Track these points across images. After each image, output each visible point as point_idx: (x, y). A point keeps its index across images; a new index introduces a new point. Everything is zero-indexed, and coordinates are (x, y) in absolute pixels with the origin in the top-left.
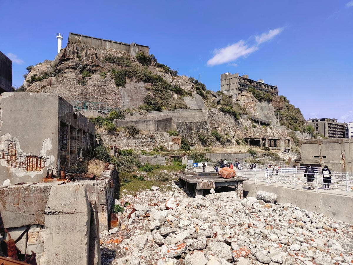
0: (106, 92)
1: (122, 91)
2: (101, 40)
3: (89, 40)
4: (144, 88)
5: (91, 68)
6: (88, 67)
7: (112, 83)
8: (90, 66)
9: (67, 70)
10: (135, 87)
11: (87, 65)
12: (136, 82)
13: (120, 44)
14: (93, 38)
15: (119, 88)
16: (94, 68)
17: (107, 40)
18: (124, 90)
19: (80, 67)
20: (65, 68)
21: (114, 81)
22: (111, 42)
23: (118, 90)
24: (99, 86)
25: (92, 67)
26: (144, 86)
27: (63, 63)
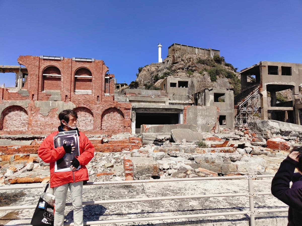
0: (207, 86)
1: (216, 85)
2: (193, 47)
3: (185, 48)
4: (228, 83)
5: (192, 68)
6: (190, 68)
7: (209, 79)
8: (192, 67)
9: (179, 70)
10: (223, 82)
11: (189, 66)
12: (223, 78)
13: (204, 49)
14: (188, 46)
15: (214, 83)
16: (194, 68)
17: (196, 47)
18: (217, 84)
19: (185, 68)
20: (177, 69)
21: (210, 78)
22: (198, 48)
23: (214, 84)
24: (201, 82)
26: (228, 81)
27: (174, 65)
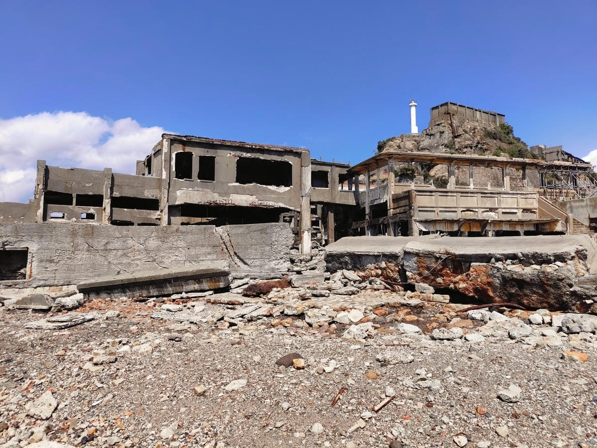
2: (473, 109)
3: (463, 110)
8: (481, 143)
11: (478, 143)
13: (488, 113)
14: (467, 107)
16: (485, 147)
17: (477, 109)
22: (480, 111)
25: (483, 145)
27: (456, 140)
